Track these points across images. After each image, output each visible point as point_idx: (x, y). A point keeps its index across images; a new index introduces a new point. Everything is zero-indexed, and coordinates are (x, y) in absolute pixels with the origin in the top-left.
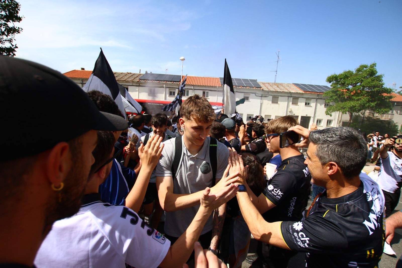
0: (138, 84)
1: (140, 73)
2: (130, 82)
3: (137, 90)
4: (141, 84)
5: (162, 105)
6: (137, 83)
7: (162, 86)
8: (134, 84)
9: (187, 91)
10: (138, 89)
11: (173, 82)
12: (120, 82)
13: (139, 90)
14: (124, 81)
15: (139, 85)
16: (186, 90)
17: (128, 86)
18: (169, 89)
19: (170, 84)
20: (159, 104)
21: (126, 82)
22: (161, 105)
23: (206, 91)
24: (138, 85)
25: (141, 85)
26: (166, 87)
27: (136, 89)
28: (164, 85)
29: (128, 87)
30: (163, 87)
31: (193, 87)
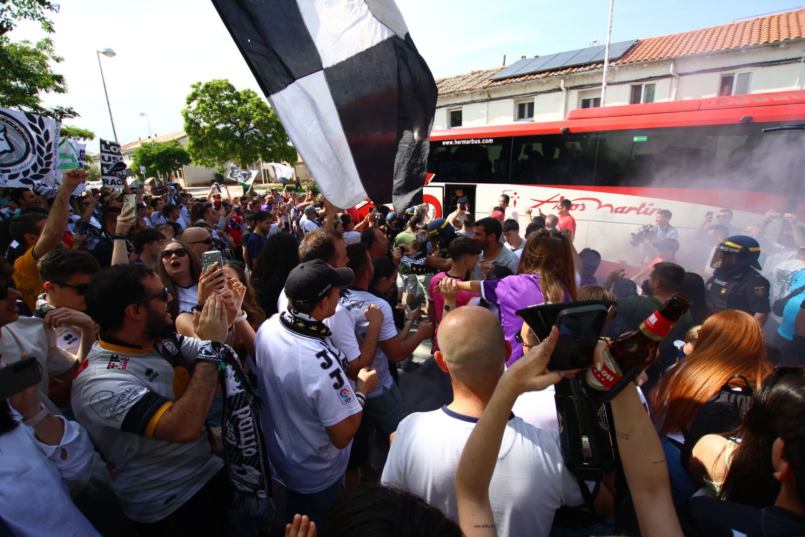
0: (486, 94)
1: (504, 65)
2: (464, 93)
3: (485, 112)
4: (494, 91)
5: (491, 141)
6: (484, 93)
7: (556, 88)
8: (475, 99)
9: (646, 85)
10: (486, 109)
11: (592, 66)
12: (443, 97)
13: (490, 112)
14: (451, 92)
15: (489, 96)
16: (644, 84)
17: (460, 106)
18: (579, 92)
19: (583, 76)
20: (479, 142)
21: (457, 95)
22: (487, 141)
23: (737, 73)
24: (486, 97)
25: (493, 96)
26: (568, 89)
27: (482, 111)
28: (562, 81)
29: (462, 107)
30: (559, 90)
31: (675, 65)
